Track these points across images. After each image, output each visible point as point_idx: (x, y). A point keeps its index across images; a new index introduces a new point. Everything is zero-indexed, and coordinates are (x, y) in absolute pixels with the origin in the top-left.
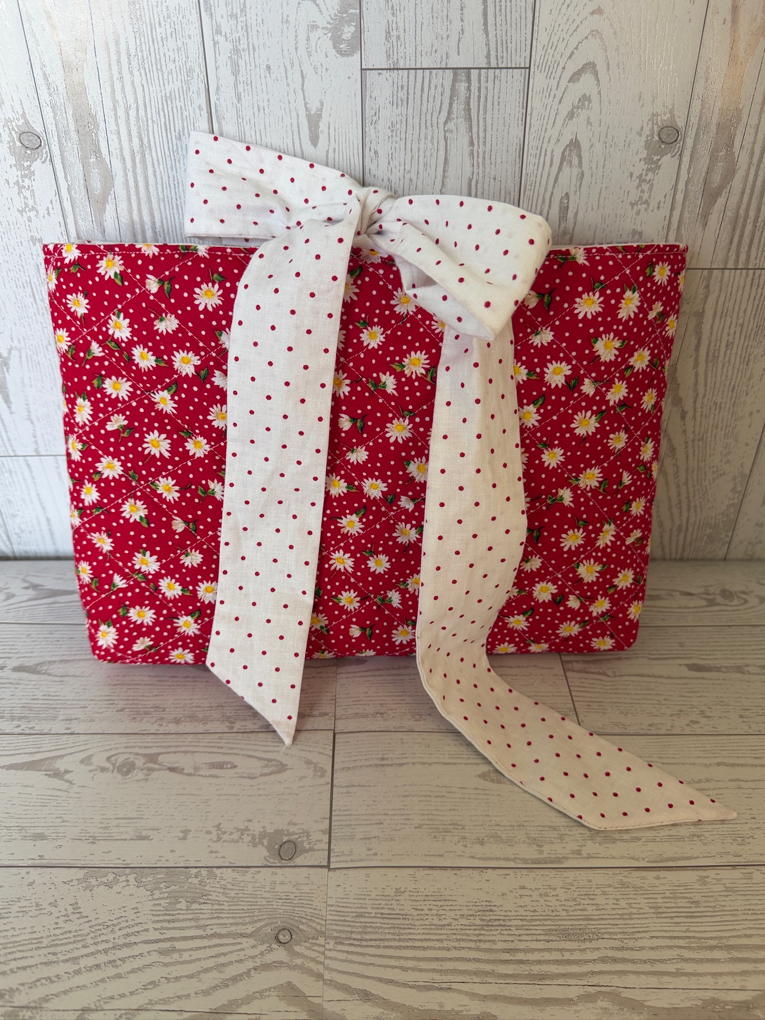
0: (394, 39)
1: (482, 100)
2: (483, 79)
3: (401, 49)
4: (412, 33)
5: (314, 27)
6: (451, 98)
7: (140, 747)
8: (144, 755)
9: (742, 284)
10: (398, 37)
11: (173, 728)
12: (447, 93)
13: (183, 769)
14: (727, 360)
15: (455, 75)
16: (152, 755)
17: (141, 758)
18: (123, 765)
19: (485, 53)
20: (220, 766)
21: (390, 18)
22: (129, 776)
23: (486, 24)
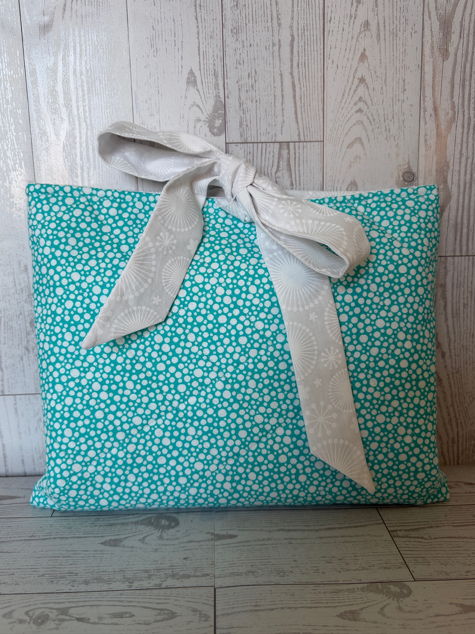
0: (245, 126)
1: (297, 159)
2: (297, 148)
3: (249, 132)
4: (255, 123)
5: (199, 120)
6: (279, 158)
7: (54, 603)
8: (57, 609)
9: (467, 266)
10: (247, 125)
11: (83, 588)
12: (276, 156)
13: (89, 619)
14: (465, 316)
15: (280, 146)
16: (64, 608)
17: (54, 611)
18: (39, 617)
19: (297, 133)
20: (121, 615)
21: (242, 115)
22: (42, 626)
23: (296, 118)
